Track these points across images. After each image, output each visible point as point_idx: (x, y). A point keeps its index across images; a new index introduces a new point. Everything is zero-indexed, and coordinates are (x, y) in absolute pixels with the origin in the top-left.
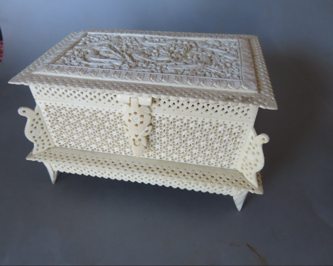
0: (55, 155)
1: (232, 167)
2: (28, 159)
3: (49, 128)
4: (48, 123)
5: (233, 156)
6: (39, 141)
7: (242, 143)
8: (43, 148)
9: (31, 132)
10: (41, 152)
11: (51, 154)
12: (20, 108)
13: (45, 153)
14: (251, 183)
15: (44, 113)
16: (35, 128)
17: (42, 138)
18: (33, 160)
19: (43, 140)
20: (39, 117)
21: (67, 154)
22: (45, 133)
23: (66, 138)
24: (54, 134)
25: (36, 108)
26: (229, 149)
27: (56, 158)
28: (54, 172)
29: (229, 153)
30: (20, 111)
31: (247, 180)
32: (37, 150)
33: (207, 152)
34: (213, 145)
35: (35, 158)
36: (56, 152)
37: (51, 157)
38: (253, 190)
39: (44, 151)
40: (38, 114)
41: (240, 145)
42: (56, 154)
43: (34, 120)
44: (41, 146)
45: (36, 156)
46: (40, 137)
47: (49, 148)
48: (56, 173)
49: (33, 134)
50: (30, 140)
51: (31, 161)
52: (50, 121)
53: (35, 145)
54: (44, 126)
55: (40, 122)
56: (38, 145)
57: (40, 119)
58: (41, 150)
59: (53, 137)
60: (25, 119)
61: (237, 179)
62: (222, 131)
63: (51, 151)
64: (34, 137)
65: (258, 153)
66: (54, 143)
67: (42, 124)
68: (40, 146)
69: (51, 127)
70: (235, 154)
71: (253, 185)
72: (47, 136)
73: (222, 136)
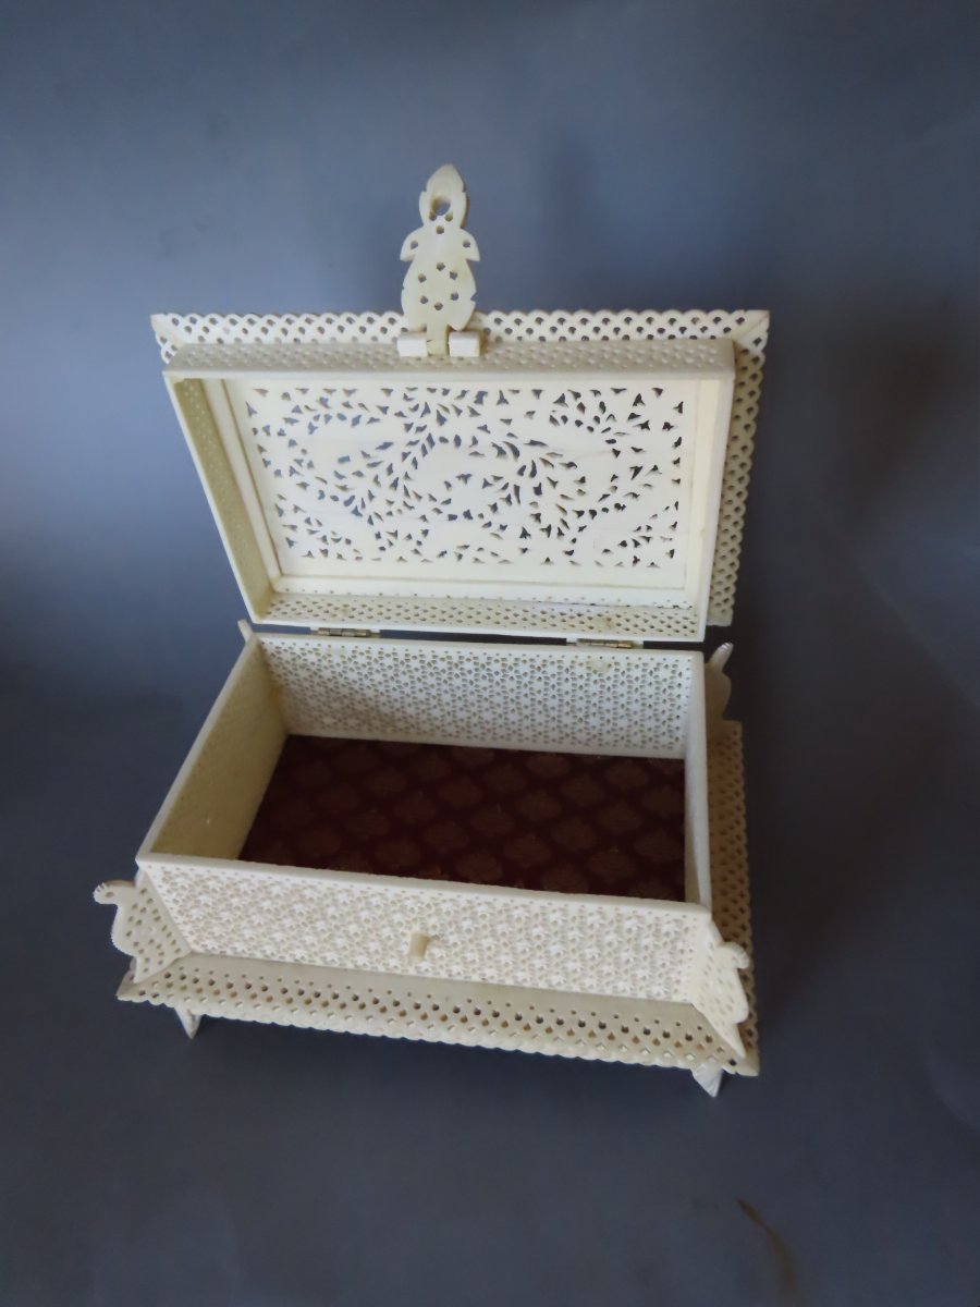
0: (196, 981)
1: (677, 998)
2: (122, 998)
3: (173, 914)
4: (169, 905)
5: (673, 976)
6: (150, 951)
7: (691, 951)
8: (161, 963)
9: (129, 934)
10: (156, 975)
11: (183, 978)
12: (99, 887)
13: (168, 976)
14: (727, 1045)
15: (160, 886)
16: (139, 922)
17: (157, 942)
18: (137, 999)
19: (159, 947)
20: (146, 897)
21: (227, 976)
22: (164, 929)
23: (221, 936)
24: (188, 928)
25: (140, 877)
26: (659, 963)
27: (200, 991)
28: (193, 1017)
29: (662, 970)
30: (101, 895)
31: (717, 1035)
32: (146, 970)
33: (606, 969)
34: (617, 955)
35: (143, 993)
36: (197, 970)
37: (184, 988)
38: (733, 1063)
39: (163, 971)
40: (143, 891)
41: (687, 955)
42: (198, 976)
43: (135, 906)
44: (154, 960)
45: (143, 989)
46: (152, 941)
47: (177, 960)
48: (197, 1019)
49: (133, 938)
50: (126, 953)
51: (130, 1003)
52: (176, 901)
53: (139, 960)
54: (161, 914)
55: (149, 909)
56: (147, 960)
57: (150, 901)
58: (154, 969)
59: (186, 934)
60: (111, 910)
61: (689, 1033)
62: (634, 929)
63: (181, 968)
64: (136, 944)
65: (731, 985)
66: (188, 944)
67: (155, 911)
68: (152, 960)
69: (180, 912)
70: (679, 973)
71: (732, 1050)
72: (169, 935)
73: (636, 939)
